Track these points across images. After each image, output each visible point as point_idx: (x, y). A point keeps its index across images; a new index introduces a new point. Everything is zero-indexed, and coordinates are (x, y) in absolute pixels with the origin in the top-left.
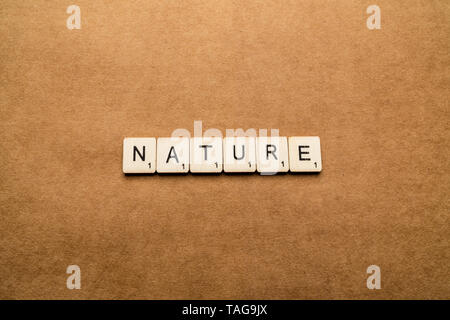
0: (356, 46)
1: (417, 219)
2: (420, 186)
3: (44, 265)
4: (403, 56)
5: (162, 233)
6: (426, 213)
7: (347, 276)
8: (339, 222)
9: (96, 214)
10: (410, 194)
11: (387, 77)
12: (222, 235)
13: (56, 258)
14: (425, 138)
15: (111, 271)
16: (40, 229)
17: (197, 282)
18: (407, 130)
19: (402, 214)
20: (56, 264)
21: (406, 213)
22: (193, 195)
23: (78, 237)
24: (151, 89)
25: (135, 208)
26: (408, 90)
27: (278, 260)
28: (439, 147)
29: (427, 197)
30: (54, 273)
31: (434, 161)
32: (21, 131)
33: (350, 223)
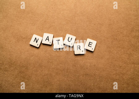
0: (110, 20)
1: (118, 77)
2: (121, 67)
3: (2, 68)
4: (124, 26)
5: (39, 65)
6: (121, 75)
7: (92, 89)
8: (93, 72)
9: (21, 56)
10: (117, 68)
11: (118, 31)
12: (57, 69)
13: (6, 66)
14: (126, 52)
15: (21, 74)
16: (3, 57)
17: (46, 82)
18: (121, 49)
19: (113, 74)
20: (6, 68)
21: (115, 74)
22: (51, 55)
23: (14, 61)
24: (45, 21)
25: (33, 56)
26: (123, 36)
27: (72, 80)
28: (129, 56)
29: (122, 70)
30: (4, 71)
31: (127, 60)
32: (4, 27)
33: (96, 74)
